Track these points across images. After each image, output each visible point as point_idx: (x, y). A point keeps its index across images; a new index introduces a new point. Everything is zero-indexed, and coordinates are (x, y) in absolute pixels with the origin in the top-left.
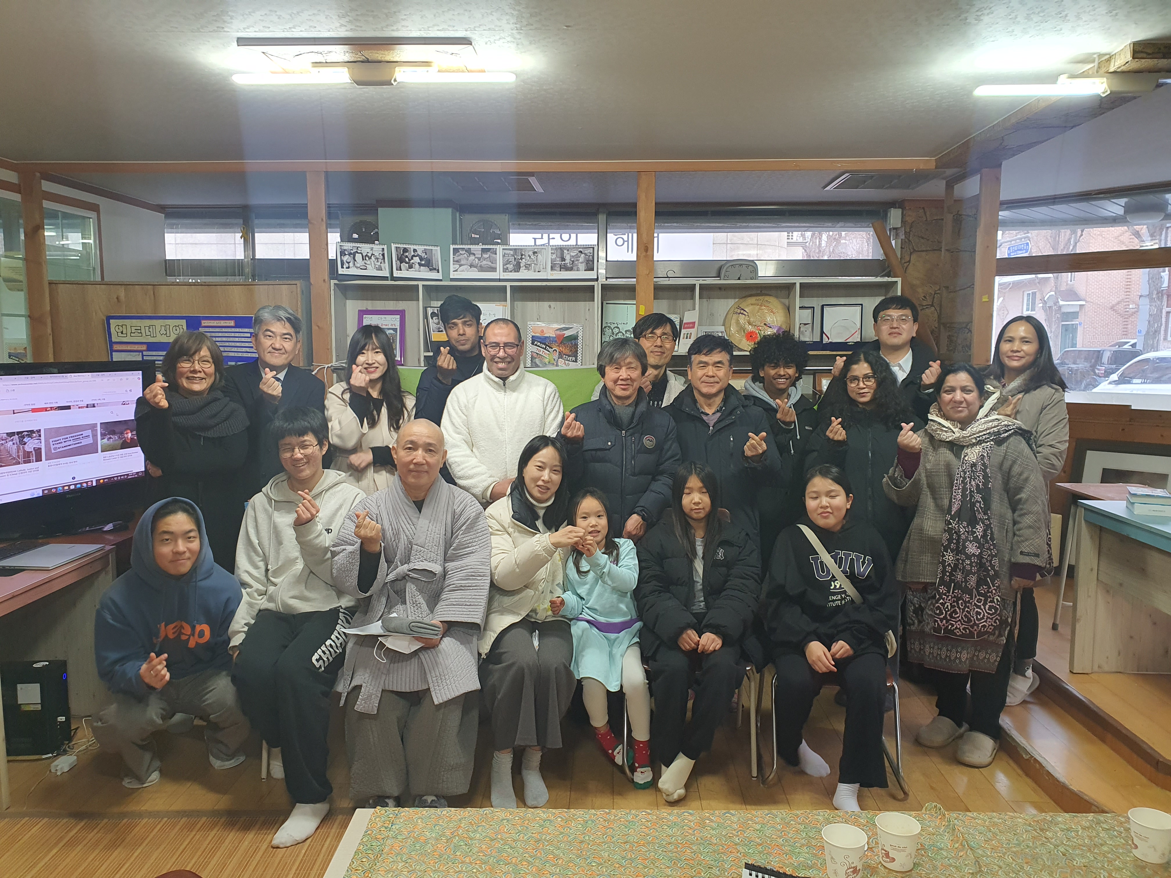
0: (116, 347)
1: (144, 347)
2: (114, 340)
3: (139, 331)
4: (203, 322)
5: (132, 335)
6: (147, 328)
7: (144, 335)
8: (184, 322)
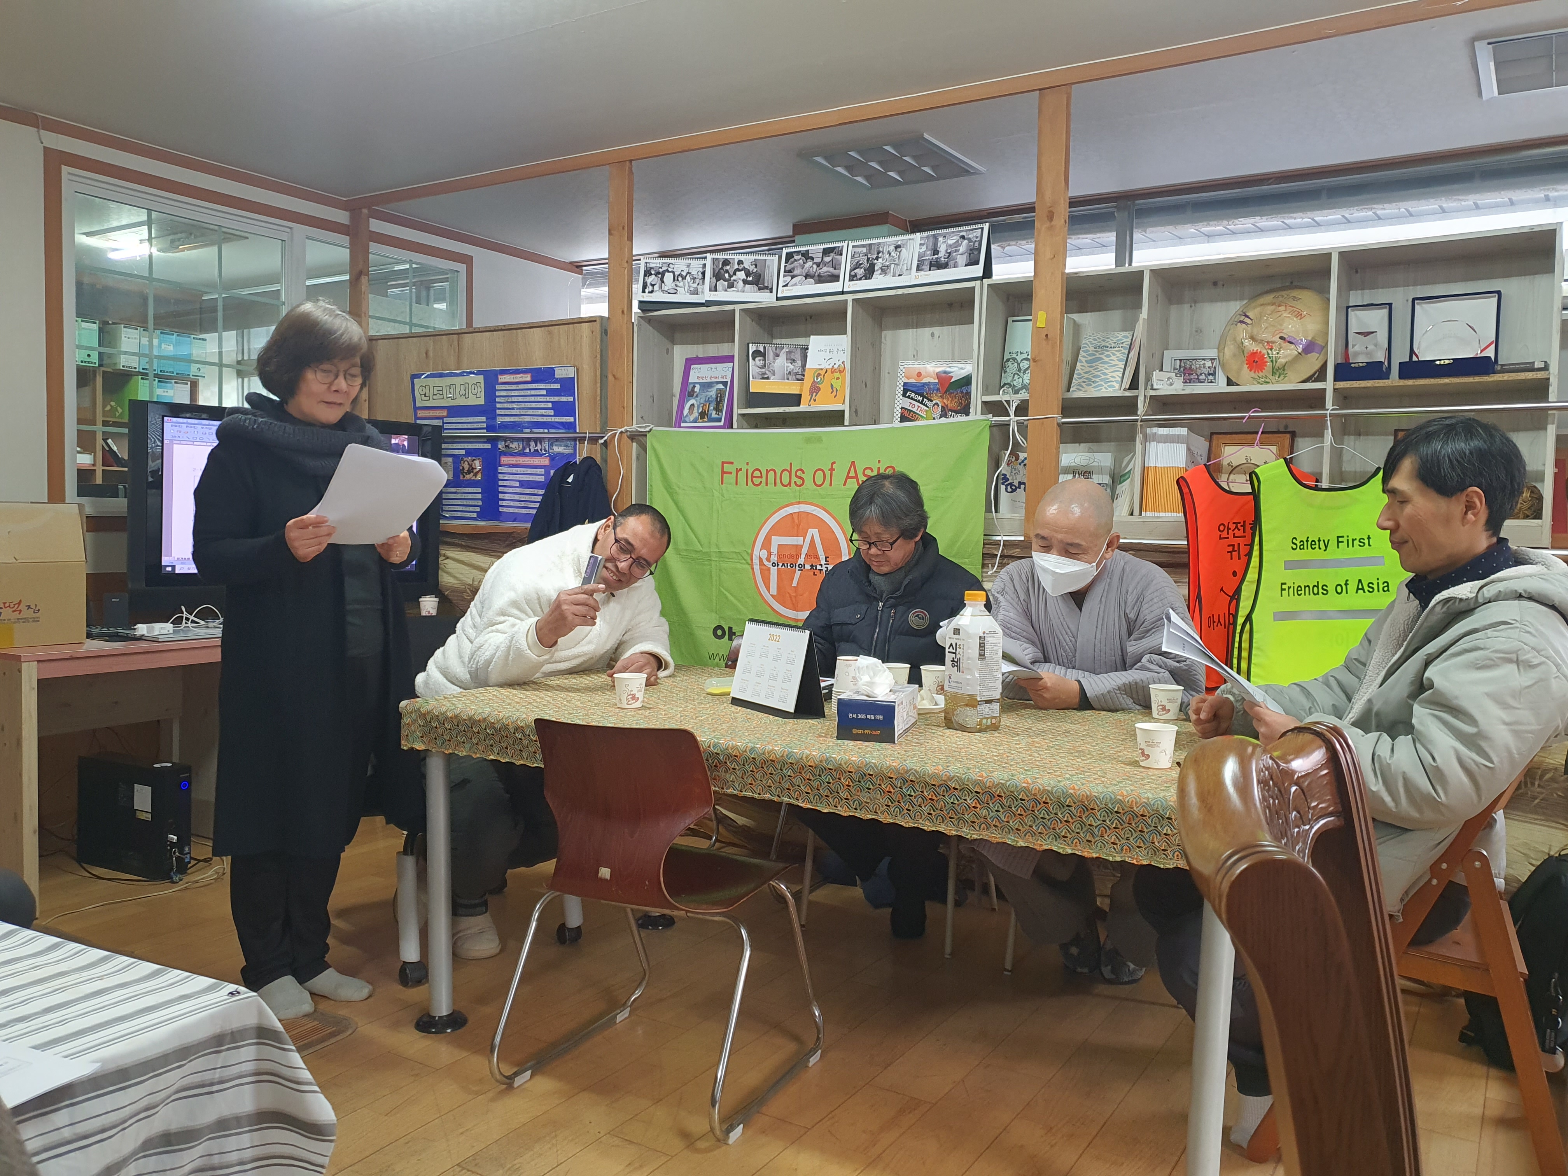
0: (420, 413)
1: (444, 413)
2: (419, 404)
3: (441, 393)
4: (500, 377)
5: (435, 397)
6: (448, 388)
7: (445, 397)
8: (481, 379)
